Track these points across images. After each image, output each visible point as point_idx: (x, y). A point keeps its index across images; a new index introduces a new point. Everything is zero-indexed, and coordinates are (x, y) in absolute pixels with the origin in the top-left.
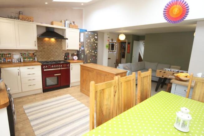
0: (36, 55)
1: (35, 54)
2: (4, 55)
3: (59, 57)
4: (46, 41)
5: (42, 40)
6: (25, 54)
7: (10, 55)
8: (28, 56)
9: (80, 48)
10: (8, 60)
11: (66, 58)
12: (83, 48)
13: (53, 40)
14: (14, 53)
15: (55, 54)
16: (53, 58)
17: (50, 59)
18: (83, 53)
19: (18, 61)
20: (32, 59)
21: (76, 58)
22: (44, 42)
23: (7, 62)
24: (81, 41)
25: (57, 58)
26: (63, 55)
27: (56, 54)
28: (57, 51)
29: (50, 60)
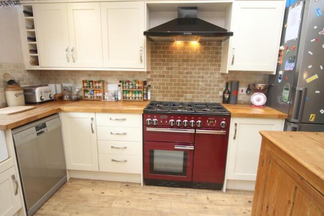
0: (149, 86)
1: (149, 83)
2: (91, 83)
3: (207, 93)
4: (175, 49)
5: (168, 48)
6: (129, 82)
7: (101, 85)
8: (132, 88)
9: (279, 67)
10: (98, 95)
11: (227, 96)
12: (293, 65)
13: (195, 44)
14: (108, 80)
15: (198, 85)
16: (191, 95)
17: (182, 96)
18: (289, 85)
19: (113, 98)
20: (140, 95)
21: (259, 99)
22: (172, 53)
23: (95, 98)
24: (287, 38)
25: (202, 96)
26: (221, 89)
27: (200, 83)
28: (203, 77)
29: (182, 100)
